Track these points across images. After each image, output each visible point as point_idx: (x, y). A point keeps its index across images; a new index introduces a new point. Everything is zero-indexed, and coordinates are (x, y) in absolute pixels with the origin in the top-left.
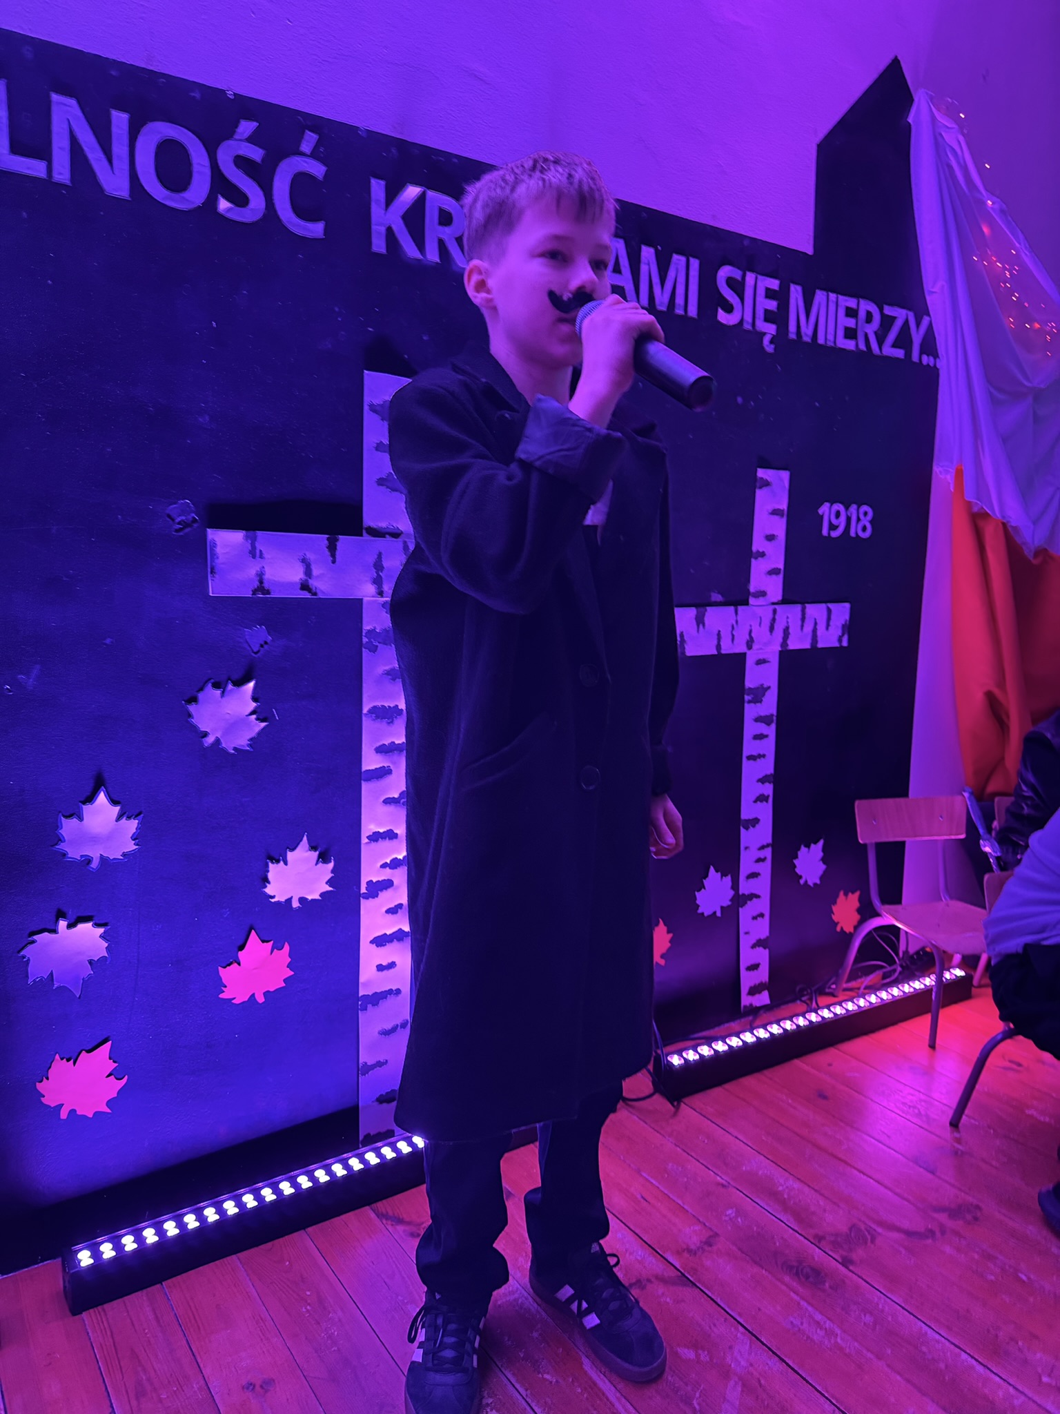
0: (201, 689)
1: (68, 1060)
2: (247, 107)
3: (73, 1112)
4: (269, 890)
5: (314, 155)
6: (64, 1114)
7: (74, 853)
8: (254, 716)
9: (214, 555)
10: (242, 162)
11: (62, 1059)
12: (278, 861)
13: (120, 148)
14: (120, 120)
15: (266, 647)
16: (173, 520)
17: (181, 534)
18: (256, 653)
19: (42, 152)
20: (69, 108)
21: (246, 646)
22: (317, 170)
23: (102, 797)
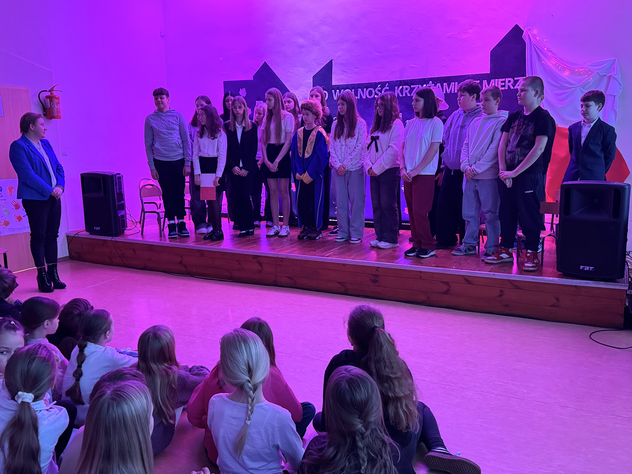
2: (379, 83)
5: (387, 86)
10: (379, 90)
13: (365, 93)
14: (365, 89)
20: (360, 90)
22: (388, 88)
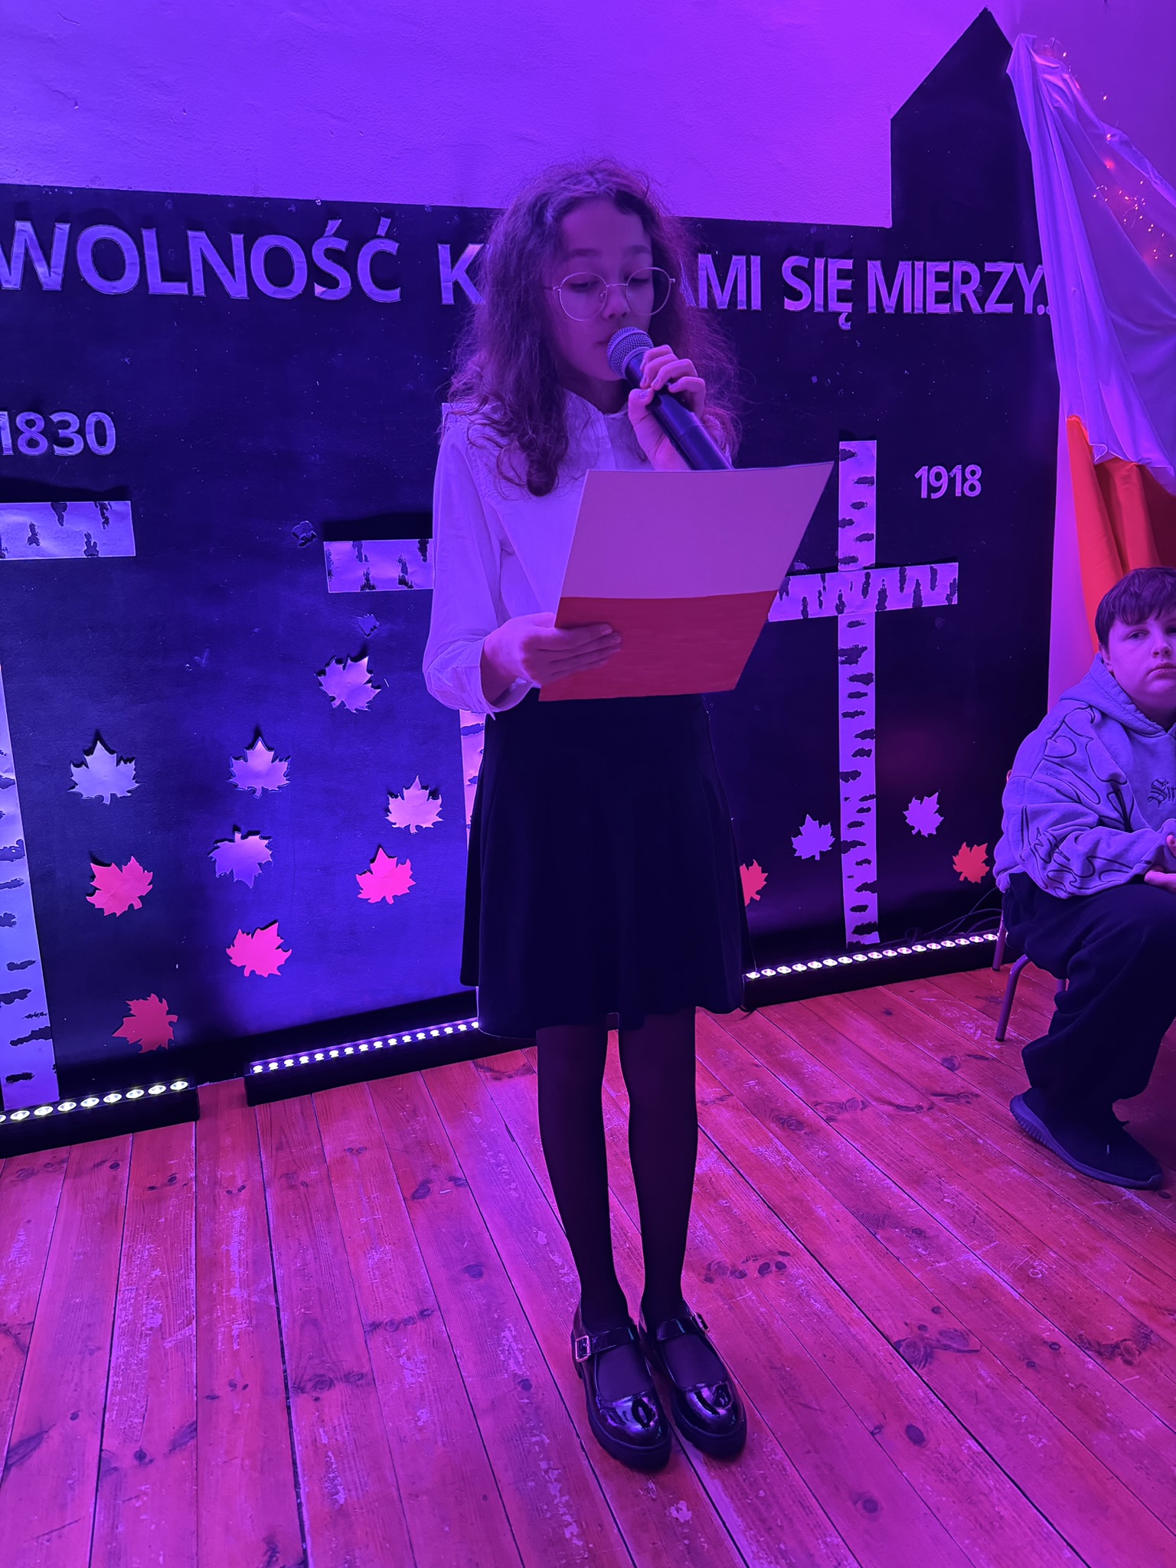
0: (328, 664)
1: (248, 934)
2: (332, 209)
3: (253, 972)
4: (391, 818)
5: (388, 236)
6: (247, 973)
7: (243, 786)
8: (370, 684)
9: (329, 561)
10: (330, 254)
11: (243, 933)
12: (396, 797)
13: (239, 262)
14: (237, 240)
15: (375, 630)
16: (297, 537)
17: (305, 547)
18: (368, 635)
19: (185, 276)
20: (200, 240)
21: (360, 630)
22: (392, 247)
23: (260, 745)
